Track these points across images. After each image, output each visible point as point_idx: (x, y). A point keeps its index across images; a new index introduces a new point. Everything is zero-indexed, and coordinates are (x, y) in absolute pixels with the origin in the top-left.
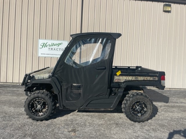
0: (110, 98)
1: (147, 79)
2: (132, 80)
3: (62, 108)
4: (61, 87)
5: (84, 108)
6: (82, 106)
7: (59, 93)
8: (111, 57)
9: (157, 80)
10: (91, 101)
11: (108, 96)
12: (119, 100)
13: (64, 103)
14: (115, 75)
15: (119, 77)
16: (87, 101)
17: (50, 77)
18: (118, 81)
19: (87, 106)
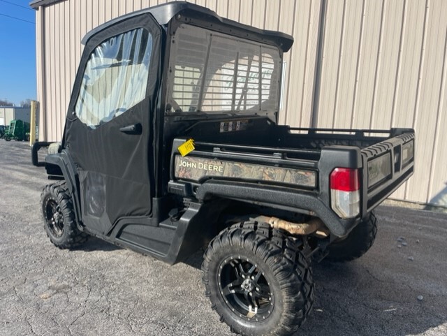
0: (162, 226)
1: (271, 175)
2: (225, 175)
3: (81, 229)
4: (77, 177)
5: (112, 239)
6: (109, 234)
7: (73, 191)
8: (152, 93)
9: (314, 185)
10: (125, 226)
11: (155, 220)
12: (181, 240)
13: (84, 218)
14: (178, 153)
15: (187, 161)
16: (115, 223)
17: (60, 151)
18: (187, 176)
19: (118, 236)
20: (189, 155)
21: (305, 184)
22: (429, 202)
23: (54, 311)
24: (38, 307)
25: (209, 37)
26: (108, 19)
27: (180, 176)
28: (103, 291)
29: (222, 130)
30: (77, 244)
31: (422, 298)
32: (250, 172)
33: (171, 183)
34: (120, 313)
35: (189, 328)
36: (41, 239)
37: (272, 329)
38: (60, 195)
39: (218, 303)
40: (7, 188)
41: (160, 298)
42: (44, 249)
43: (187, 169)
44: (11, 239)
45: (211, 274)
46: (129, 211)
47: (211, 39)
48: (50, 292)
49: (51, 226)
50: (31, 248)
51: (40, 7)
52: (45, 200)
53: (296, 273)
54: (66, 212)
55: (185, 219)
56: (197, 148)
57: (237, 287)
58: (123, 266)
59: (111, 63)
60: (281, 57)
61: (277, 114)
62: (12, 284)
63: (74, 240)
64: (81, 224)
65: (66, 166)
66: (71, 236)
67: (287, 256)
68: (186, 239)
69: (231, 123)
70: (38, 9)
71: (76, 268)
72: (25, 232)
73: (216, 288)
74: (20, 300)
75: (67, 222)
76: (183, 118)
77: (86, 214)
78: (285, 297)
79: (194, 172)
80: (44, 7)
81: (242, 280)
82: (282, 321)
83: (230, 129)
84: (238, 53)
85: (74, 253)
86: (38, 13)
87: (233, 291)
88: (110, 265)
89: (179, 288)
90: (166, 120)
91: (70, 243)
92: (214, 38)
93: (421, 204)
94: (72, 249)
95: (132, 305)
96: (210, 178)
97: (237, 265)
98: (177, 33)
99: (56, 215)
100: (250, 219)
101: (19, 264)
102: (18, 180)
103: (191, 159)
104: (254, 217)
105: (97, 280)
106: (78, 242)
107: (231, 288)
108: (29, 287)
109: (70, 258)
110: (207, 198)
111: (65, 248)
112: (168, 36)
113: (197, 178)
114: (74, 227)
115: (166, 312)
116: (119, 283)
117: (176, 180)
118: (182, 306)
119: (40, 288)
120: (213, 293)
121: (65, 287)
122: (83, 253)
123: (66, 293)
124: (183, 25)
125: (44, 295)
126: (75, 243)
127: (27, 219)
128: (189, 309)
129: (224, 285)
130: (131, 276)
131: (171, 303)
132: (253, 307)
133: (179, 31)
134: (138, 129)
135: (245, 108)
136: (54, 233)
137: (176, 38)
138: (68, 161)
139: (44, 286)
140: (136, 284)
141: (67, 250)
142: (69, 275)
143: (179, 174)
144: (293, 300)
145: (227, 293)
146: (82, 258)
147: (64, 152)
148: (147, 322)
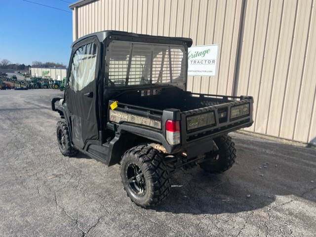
0: (104, 146)
1: (145, 122)
2: (129, 121)
3: (72, 145)
4: (70, 118)
5: (84, 152)
6: (83, 149)
7: (69, 126)
8: (97, 77)
9: (160, 128)
10: (90, 145)
11: (101, 143)
12: (111, 153)
13: (74, 140)
14: (110, 108)
15: (114, 112)
16: (85, 143)
17: (63, 104)
18: (114, 120)
19: (87, 150)
20: (115, 109)
21: (157, 127)
22: (309, 142)
23: (51, 185)
24: (45, 182)
25: (131, 45)
26: (87, 34)
27: (112, 120)
28: (78, 178)
29: (142, 95)
30: (73, 154)
31: (249, 196)
32: (138, 120)
33: (108, 123)
34: (82, 188)
35: (112, 198)
36: (56, 150)
37: (146, 200)
38: (64, 127)
39: (127, 186)
40: (48, 122)
41: (104, 184)
42: (57, 155)
43: (114, 117)
44: (42, 150)
45: (123, 171)
46: (90, 137)
47: (132, 46)
48: (53, 176)
49: (61, 144)
50: (50, 155)
51: (75, 8)
52: (58, 130)
53: (156, 172)
54: (66, 136)
55: (112, 143)
56: (119, 106)
57: (135, 179)
58: (93, 167)
59: (83, 58)
60: (187, 50)
61: (186, 84)
62: (35, 171)
63: (70, 151)
64: (73, 143)
65: (66, 112)
66: (69, 149)
67: (153, 163)
68: (113, 153)
69: (149, 91)
70: (73, 9)
71: (69, 166)
72: (50, 146)
73: (125, 178)
74: (38, 179)
75: (67, 142)
76: (116, 89)
77: (74, 138)
78: (150, 183)
79: (117, 118)
80: (77, 8)
81: (137, 175)
82: (149, 195)
83: (149, 94)
84: (152, 52)
85: (71, 159)
86: (74, 12)
87: (134, 181)
88: (86, 166)
89: (116, 180)
90: (105, 91)
91: (68, 153)
92: (134, 46)
93: (303, 143)
94: (70, 156)
95: (89, 186)
96: (124, 122)
97: (135, 168)
98: (110, 45)
99: (62, 138)
100: (148, 144)
101: (42, 162)
102: (55, 117)
103: (115, 112)
104: (150, 144)
105: (77, 173)
106: (73, 153)
107: (133, 179)
108: (44, 173)
109: (68, 161)
110: (122, 132)
111: (67, 156)
112: (104, 47)
113: (118, 122)
114: (69, 145)
115: (105, 190)
116: (87, 175)
117: (110, 122)
118: (113, 188)
119: (48, 174)
120: (124, 181)
121: (60, 175)
122: (75, 159)
123: (60, 178)
124: (114, 41)
125: (49, 178)
126: (71, 153)
127: (53, 140)
128: (117, 189)
129: (129, 177)
130: (95, 172)
131: (108, 186)
132: (142, 189)
133: (111, 44)
134: (91, 95)
135: (161, 82)
136: (62, 147)
137: (110, 48)
138: (67, 109)
139: (51, 174)
140: (95, 176)
141: (68, 157)
142: (65, 169)
143: (111, 119)
144: (153, 185)
145: (131, 182)
146: (74, 161)
147: (65, 104)
148: (93, 194)
